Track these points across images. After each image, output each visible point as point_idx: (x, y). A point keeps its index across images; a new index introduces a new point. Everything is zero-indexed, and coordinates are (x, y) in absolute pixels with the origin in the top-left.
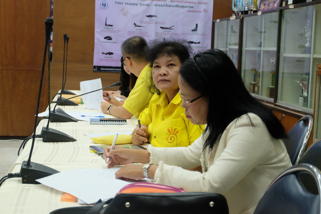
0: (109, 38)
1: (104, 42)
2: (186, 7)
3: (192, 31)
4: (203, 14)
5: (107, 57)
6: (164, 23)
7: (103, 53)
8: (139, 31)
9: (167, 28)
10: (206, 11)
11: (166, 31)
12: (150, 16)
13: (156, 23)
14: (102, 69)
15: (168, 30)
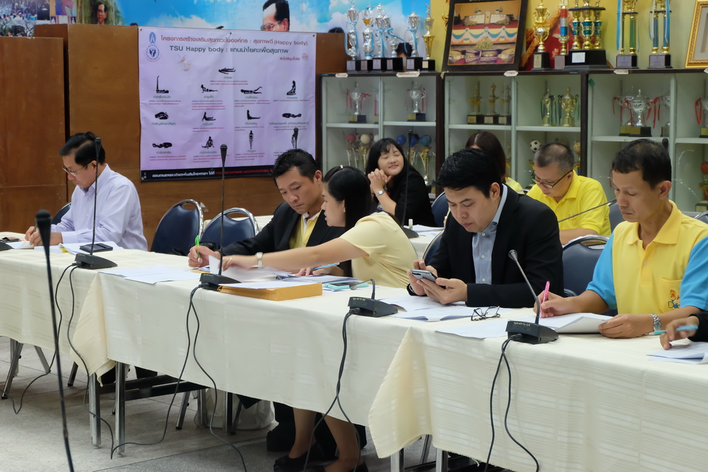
0: (162, 116)
1: (156, 124)
2: (278, 51)
3: (288, 94)
4: (302, 62)
5: (161, 153)
6: (245, 82)
7: (155, 145)
8: (210, 99)
9: (251, 92)
10: (306, 57)
11: (250, 97)
12: (224, 71)
13: (235, 83)
14: (154, 176)
15: (253, 95)
